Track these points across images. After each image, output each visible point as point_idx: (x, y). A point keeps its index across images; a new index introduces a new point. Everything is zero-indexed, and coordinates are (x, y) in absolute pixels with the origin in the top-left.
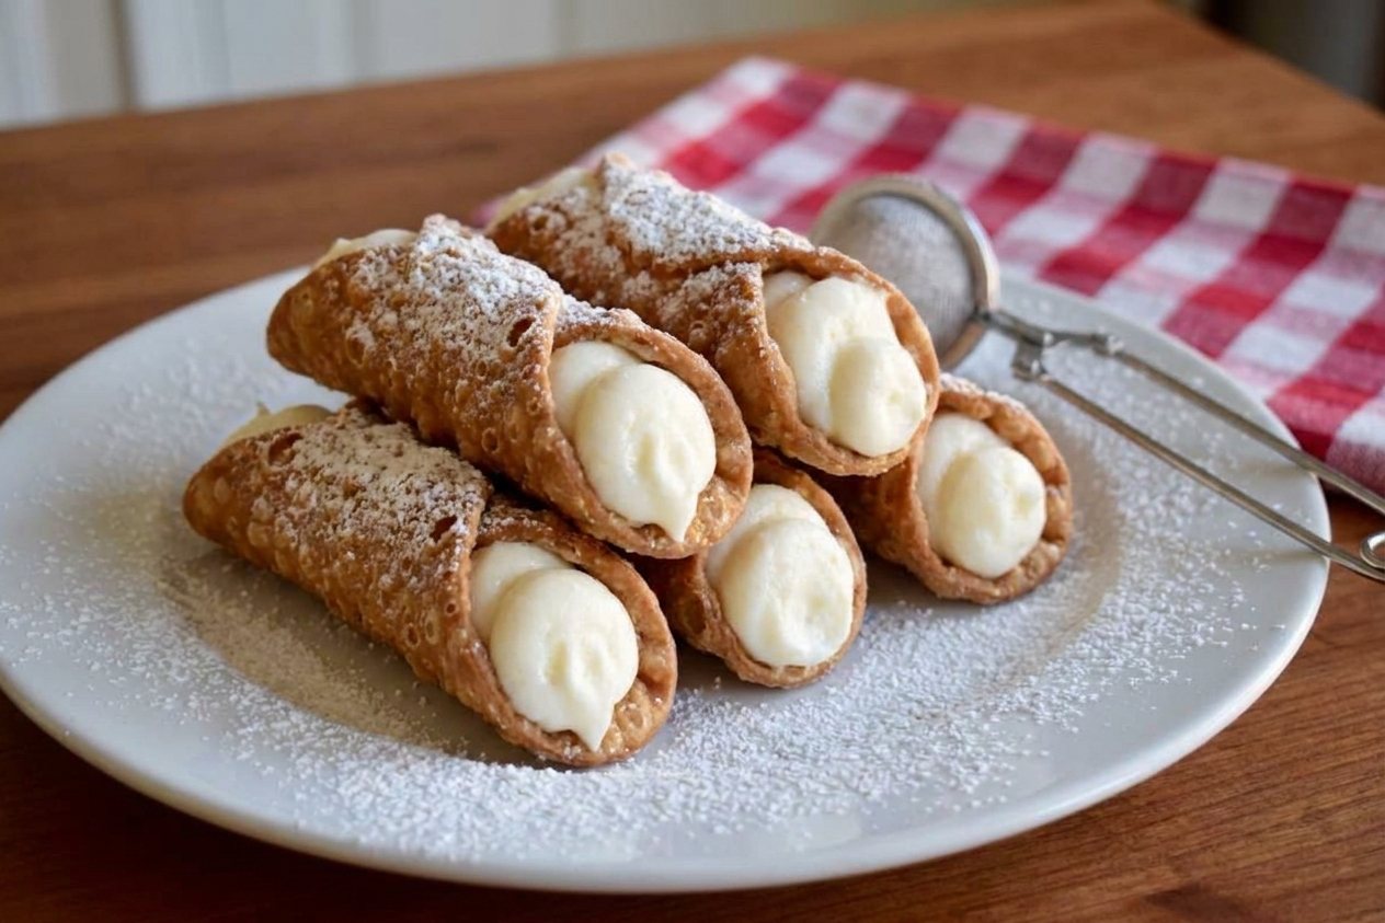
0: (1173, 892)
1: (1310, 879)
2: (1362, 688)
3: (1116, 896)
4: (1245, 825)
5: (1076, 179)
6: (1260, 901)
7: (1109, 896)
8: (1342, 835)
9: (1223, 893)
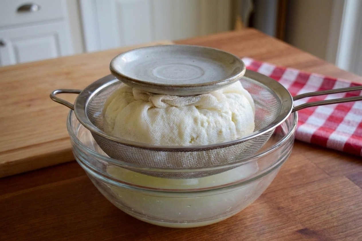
0: (302, 230)
1: (329, 226)
2: (337, 185)
3: (290, 231)
4: (316, 215)
5: (309, 83)
6: (319, 231)
7: (289, 231)
8: (335, 217)
9: (311, 230)
